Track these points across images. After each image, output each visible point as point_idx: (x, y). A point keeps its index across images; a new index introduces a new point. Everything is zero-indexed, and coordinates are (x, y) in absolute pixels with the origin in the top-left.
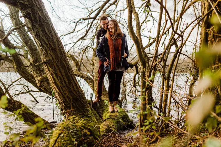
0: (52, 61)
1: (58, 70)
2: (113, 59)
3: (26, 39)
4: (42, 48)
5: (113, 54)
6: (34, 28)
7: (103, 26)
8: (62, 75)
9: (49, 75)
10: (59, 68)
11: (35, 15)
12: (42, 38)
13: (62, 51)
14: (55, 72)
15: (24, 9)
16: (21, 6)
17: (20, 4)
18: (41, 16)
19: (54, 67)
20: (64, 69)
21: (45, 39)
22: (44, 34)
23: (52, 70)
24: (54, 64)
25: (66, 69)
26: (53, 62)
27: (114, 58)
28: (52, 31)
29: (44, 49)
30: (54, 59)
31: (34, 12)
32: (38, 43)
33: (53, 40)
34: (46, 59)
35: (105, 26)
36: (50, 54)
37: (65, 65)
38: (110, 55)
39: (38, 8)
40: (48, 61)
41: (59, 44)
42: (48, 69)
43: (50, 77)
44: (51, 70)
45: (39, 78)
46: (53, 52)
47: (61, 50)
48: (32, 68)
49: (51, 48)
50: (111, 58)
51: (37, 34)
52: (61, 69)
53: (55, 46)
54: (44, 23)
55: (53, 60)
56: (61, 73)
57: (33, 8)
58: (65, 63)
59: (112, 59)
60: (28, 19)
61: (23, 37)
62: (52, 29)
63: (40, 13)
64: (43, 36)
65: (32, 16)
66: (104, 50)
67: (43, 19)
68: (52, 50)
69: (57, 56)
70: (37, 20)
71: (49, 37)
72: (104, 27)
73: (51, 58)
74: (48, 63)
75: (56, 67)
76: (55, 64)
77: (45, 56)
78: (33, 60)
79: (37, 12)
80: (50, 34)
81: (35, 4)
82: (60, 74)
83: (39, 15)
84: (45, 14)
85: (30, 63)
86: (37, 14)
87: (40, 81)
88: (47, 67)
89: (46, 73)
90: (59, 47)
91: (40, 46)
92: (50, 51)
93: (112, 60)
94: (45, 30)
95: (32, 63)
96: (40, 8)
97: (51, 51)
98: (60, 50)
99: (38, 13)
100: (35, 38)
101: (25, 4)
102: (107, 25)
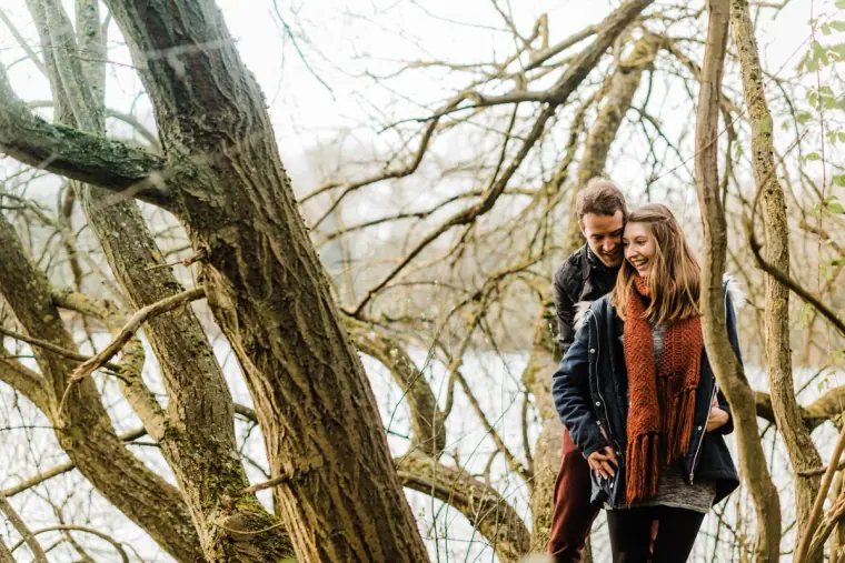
0: (324, 477)
1: (348, 524)
2: (645, 438)
3: (148, 281)
4: (278, 411)
5: (643, 411)
6: (245, 316)
7: (593, 247)
8: (366, 546)
9: (301, 541)
10: (353, 513)
11: (254, 258)
12: (280, 365)
13: (370, 424)
14: (334, 531)
15: (206, 227)
16: (191, 210)
17: (188, 204)
18: (279, 258)
19: (333, 506)
20: (376, 520)
21: (293, 370)
22: (292, 347)
23: (322, 520)
24: (329, 493)
25: (386, 518)
26: (328, 479)
27: (651, 435)
28: (327, 329)
29: (285, 413)
30: (333, 467)
31: (250, 243)
32: (256, 382)
33: (329, 374)
34: (294, 464)
35: (606, 248)
36: (316, 444)
37: (383, 496)
38: (630, 414)
39: (270, 221)
40: (304, 475)
41: (357, 394)
42: (303, 513)
43: (309, 550)
44: (313, 517)
45: (220, 520)
46: (327, 431)
47: (363, 423)
48: (178, 458)
49: (321, 412)
50: (630, 431)
51: (257, 344)
52: (362, 514)
53: (339, 405)
54: (291, 294)
55: (328, 471)
56: (362, 538)
57: (248, 223)
58: (381, 487)
59: (640, 438)
60: (219, 270)
61: (134, 271)
62: (325, 319)
63: (275, 247)
64: (285, 358)
65: (240, 259)
66: (594, 381)
67: (289, 275)
68: (325, 424)
69: (345, 454)
70: (263, 281)
71: (312, 362)
72: (600, 250)
73: (317, 462)
74: (301, 482)
75: (340, 505)
76: (334, 491)
77: (291, 450)
78: (182, 410)
79: (264, 244)
80: (316, 342)
81: (257, 205)
82: (357, 540)
83: (274, 257)
84: (297, 249)
85: (166, 423)
86: (266, 252)
87: (222, 539)
88: (294, 501)
89: (288, 529)
90: (355, 405)
91: (269, 399)
92: (315, 427)
93: (639, 446)
94: (295, 326)
95: (175, 429)
96: (276, 221)
97: (321, 431)
98: (360, 421)
99: (270, 249)
100: (247, 360)
101: (213, 204)
102: (618, 240)
